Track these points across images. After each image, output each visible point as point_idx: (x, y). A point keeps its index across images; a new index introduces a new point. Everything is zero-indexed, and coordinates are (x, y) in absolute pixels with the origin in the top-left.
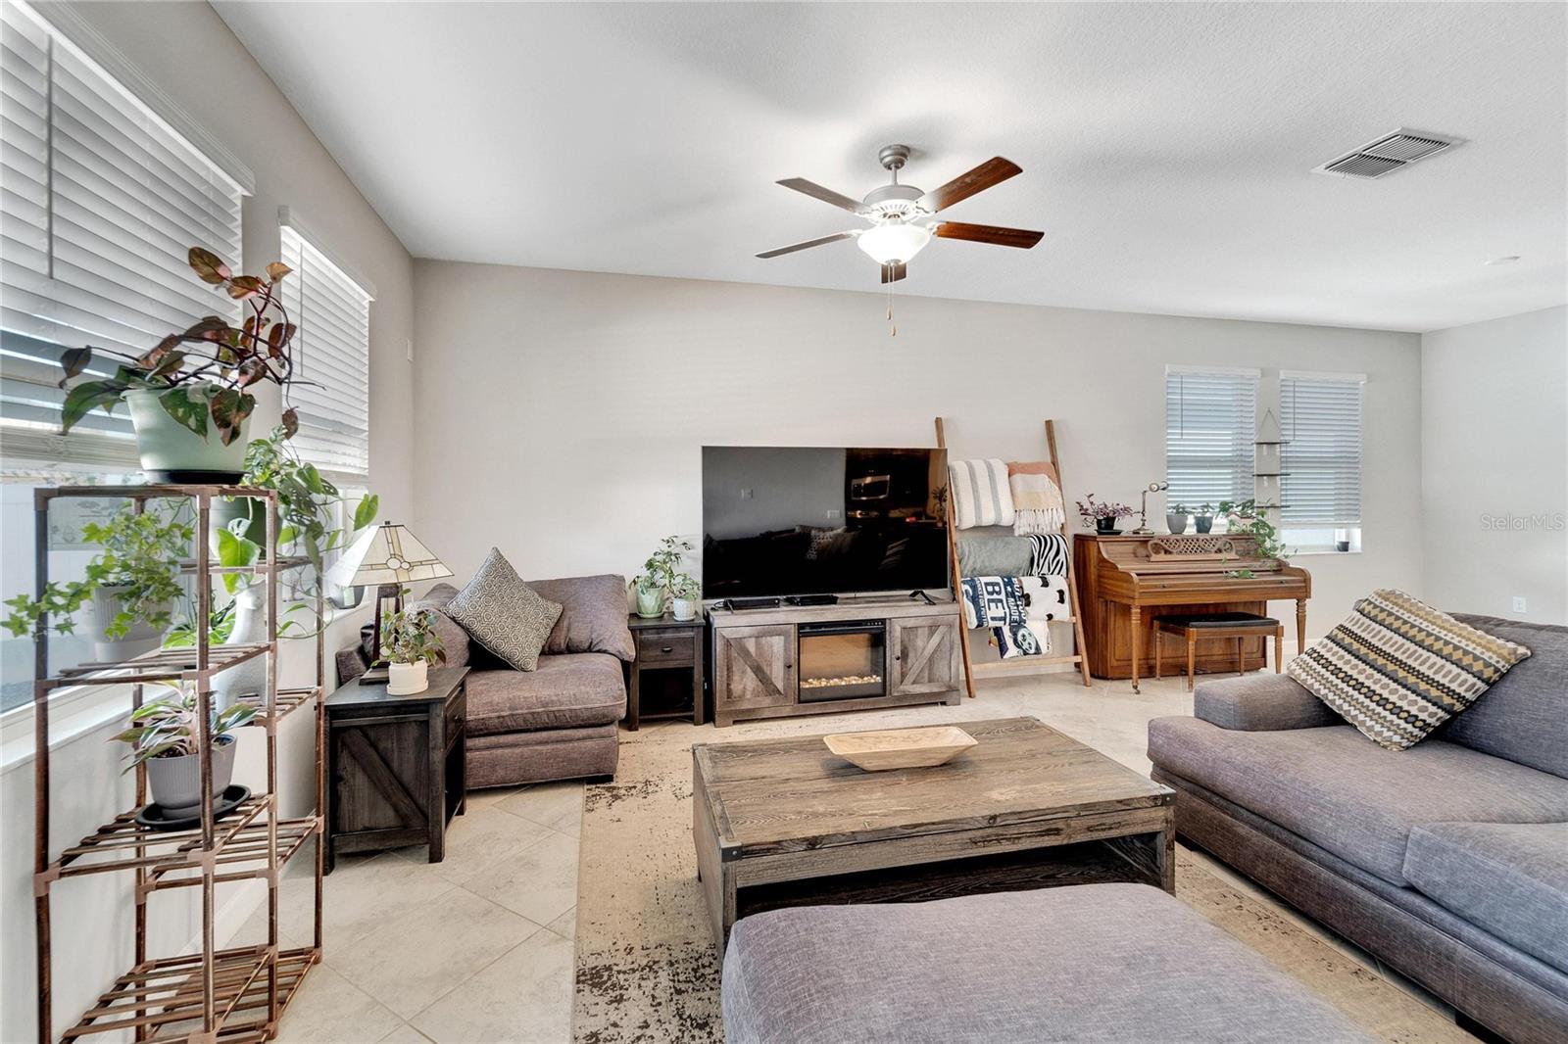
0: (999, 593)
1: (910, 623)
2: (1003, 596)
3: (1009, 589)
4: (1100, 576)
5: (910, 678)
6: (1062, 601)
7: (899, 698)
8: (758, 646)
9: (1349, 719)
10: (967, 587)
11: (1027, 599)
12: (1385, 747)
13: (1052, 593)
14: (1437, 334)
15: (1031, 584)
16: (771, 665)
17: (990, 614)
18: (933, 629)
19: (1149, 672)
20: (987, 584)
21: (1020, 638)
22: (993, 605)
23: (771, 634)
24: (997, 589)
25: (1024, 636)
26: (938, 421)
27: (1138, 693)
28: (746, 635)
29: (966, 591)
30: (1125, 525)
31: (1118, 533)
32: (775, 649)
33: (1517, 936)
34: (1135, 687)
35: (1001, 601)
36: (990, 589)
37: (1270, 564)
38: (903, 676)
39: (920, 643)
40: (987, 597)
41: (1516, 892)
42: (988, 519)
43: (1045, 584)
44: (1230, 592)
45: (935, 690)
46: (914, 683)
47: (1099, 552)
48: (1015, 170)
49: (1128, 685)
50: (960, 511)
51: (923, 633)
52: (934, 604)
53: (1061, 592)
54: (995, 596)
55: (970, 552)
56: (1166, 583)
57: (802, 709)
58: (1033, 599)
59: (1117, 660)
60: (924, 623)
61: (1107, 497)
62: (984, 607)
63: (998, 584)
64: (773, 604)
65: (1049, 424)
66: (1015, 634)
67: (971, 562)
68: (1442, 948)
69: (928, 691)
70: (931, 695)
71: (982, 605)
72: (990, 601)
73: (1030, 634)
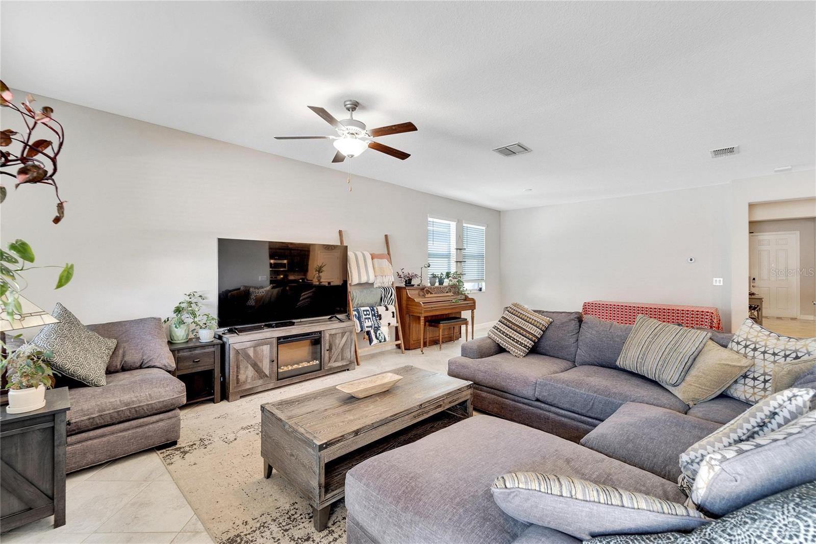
0: (369, 315)
1: (333, 332)
2: (370, 316)
3: (373, 313)
4: (407, 305)
5: (333, 359)
6: (393, 317)
7: (328, 370)
8: (255, 352)
9: (507, 349)
10: (356, 313)
11: (380, 317)
12: (518, 357)
13: (390, 313)
14: (506, 212)
15: (381, 310)
16: (262, 362)
17: (366, 325)
18: (343, 334)
19: (425, 345)
20: (364, 311)
21: (378, 335)
22: (367, 320)
23: (263, 344)
24: (368, 313)
25: (379, 334)
26: (340, 232)
27: (423, 353)
28: (248, 346)
29: (355, 315)
30: (415, 282)
31: (413, 285)
32: (265, 353)
33: (565, 406)
34: (422, 351)
35: (370, 318)
36: (365, 313)
37: (463, 297)
38: (330, 359)
39: (337, 341)
40: (364, 317)
41: (565, 393)
42: (364, 280)
43: (387, 309)
44: (452, 308)
45: (345, 364)
46: (335, 361)
47: (407, 294)
48: (415, 129)
49: (419, 351)
50: (351, 276)
51: (339, 336)
52: (344, 322)
53: (393, 313)
54: (367, 316)
55: (356, 296)
56: (432, 306)
57: (280, 383)
58: (382, 317)
59: (414, 341)
60: (339, 332)
61: (409, 271)
63: (368, 311)
64: (260, 328)
65: (386, 236)
66: (376, 333)
67: (357, 301)
68: (546, 417)
69: (341, 365)
70: (343, 366)
71: (362, 321)
72: (365, 319)
73: (382, 333)
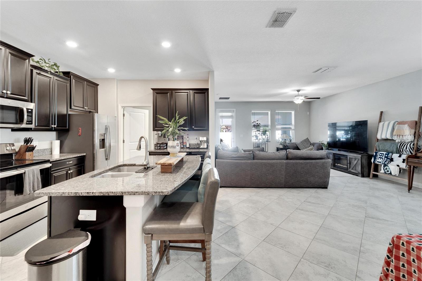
1: (351, 157)
2: (384, 157)
3: (386, 156)
6: (403, 162)
7: (349, 171)
11: (392, 160)
13: (401, 159)
15: (395, 156)
17: (378, 161)
20: (380, 153)
21: (385, 168)
22: (380, 159)
23: (330, 154)
24: (383, 155)
25: (386, 168)
35: (383, 158)
36: (381, 155)
38: (350, 167)
40: (379, 156)
43: (400, 156)
45: (356, 172)
46: (352, 169)
51: (353, 160)
53: (404, 160)
54: (381, 157)
58: (394, 160)
60: (354, 158)
62: (377, 159)
63: (384, 154)
66: (384, 167)
69: (354, 172)
70: (355, 173)
71: (377, 158)
72: (379, 157)
73: (389, 168)
